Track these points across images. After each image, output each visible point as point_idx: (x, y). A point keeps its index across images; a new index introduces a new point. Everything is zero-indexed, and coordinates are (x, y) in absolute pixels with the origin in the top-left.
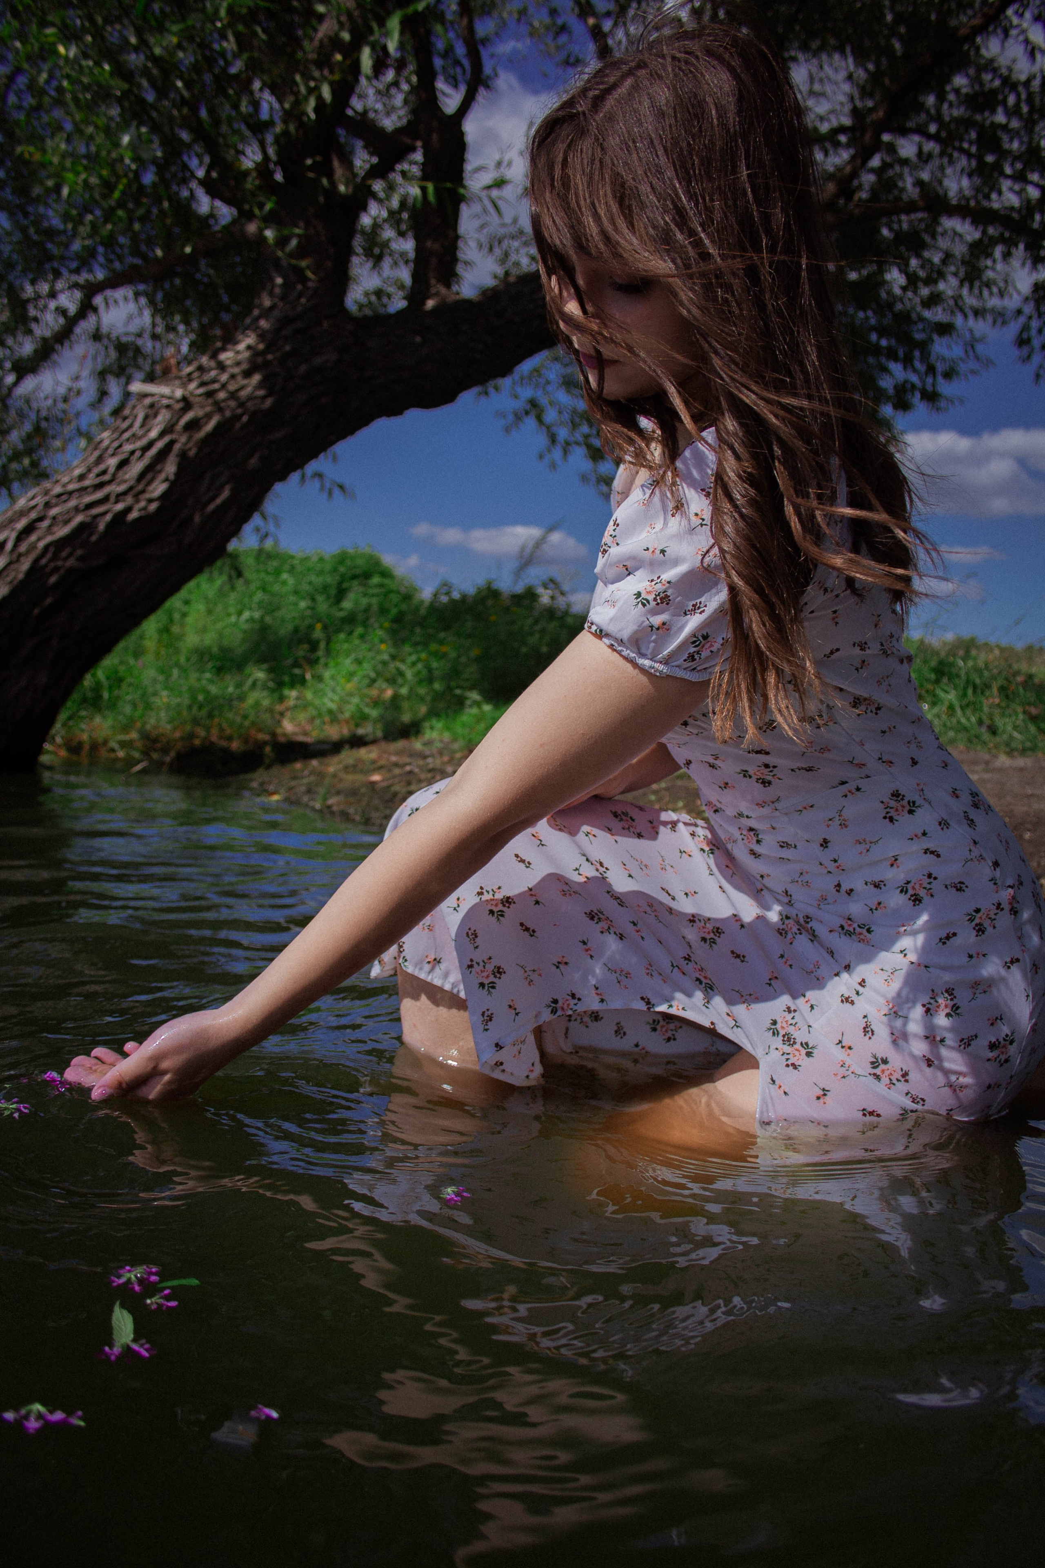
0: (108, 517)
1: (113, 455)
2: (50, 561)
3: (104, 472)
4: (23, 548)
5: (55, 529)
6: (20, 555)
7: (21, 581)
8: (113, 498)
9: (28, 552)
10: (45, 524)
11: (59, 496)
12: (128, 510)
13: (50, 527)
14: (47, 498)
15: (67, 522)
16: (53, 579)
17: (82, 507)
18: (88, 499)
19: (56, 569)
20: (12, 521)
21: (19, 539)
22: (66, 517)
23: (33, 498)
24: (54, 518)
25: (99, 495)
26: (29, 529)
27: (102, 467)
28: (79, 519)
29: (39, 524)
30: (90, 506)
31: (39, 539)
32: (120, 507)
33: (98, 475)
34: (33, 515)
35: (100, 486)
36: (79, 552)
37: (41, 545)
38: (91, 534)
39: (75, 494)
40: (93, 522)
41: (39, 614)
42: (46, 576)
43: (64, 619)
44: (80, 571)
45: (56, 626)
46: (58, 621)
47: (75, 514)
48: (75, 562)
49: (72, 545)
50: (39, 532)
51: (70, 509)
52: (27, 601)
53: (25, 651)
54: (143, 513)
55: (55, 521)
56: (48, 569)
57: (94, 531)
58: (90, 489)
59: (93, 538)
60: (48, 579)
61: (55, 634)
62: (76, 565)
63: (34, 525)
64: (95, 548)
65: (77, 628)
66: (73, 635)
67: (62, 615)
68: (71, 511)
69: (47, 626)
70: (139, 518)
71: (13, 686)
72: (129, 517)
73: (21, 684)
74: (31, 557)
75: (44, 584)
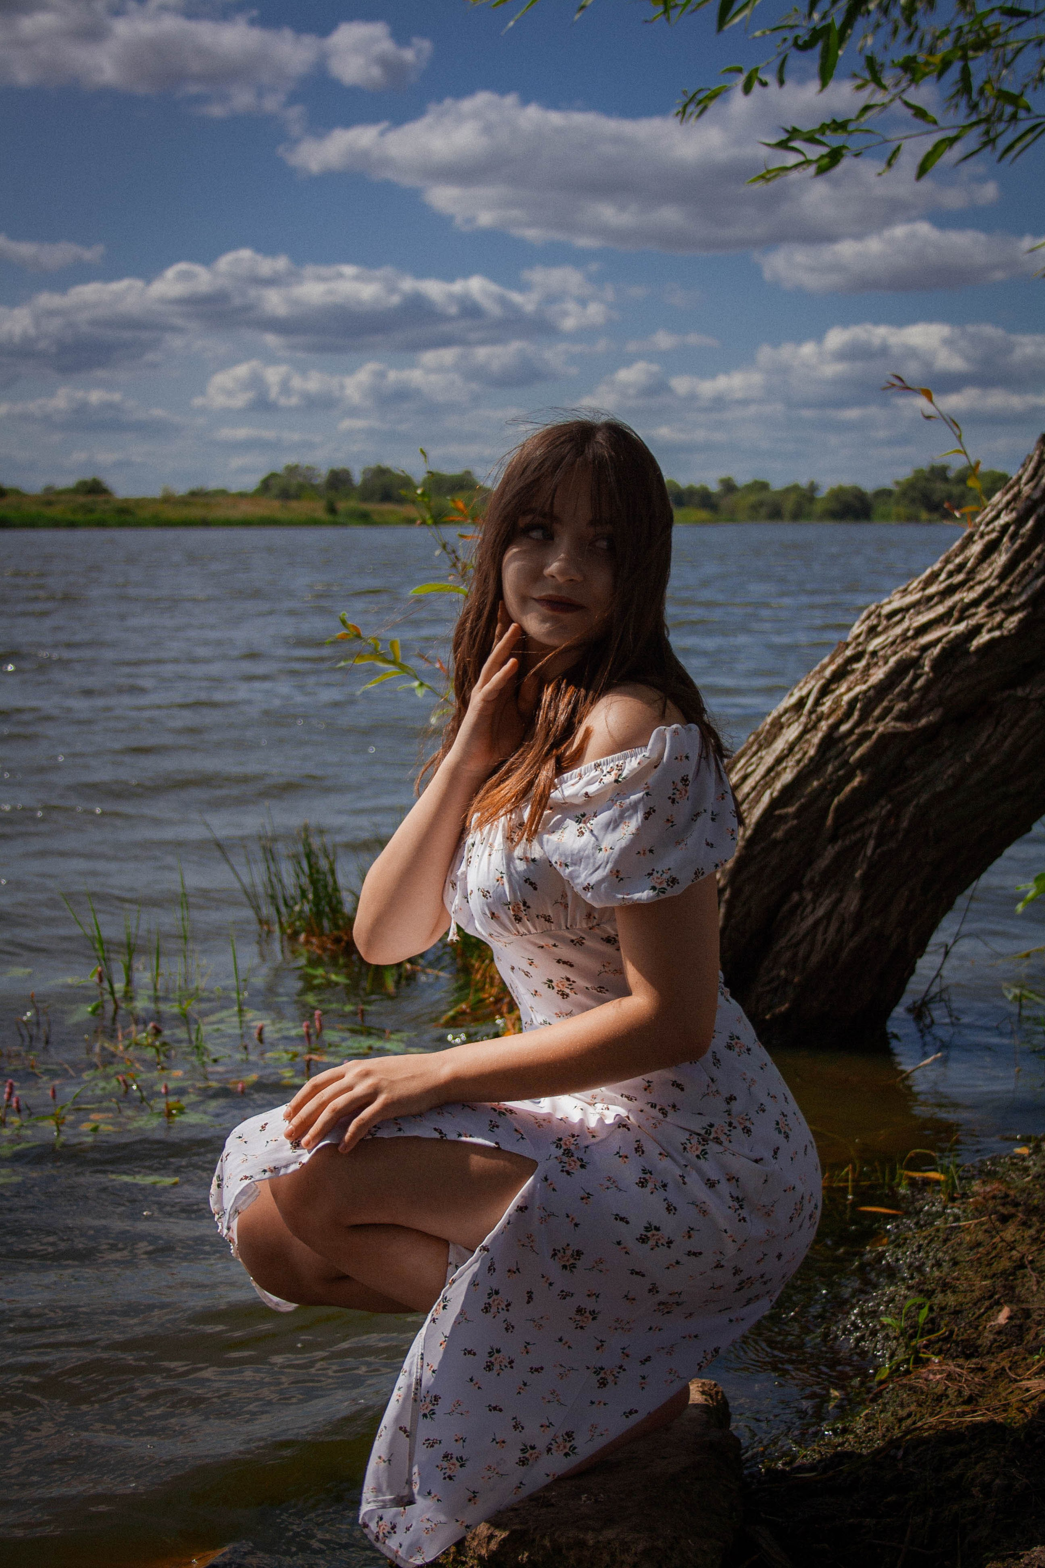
0: (936, 651)
2: (857, 725)
3: (961, 567)
4: (825, 708)
5: (870, 672)
6: (819, 718)
7: (811, 759)
8: (955, 615)
9: (829, 712)
10: (863, 663)
11: (891, 615)
12: (976, 631)
13: (868, 667)
16: (858, 754)
17: (910, 633)
18: (925, 617)
19: (866, 735)
21: (823, 693)
22: (889, 650)
24: (874, 654)
25: (942, 608)
26: (839, 675)
27: (961, 559)
29: (855, 666)
30: (923, 630)
32: (964, 626)
35: (948, 593)
36: (901, 706)
38: (916, 678)
39: (912, 611)
40: (919, 657)
41: (840, 805)
42: (849, 749)
43: (884, 812)
44: (905, 734)
45: (872, 821)
46: (872, 815)
47: (902, 645)
48: (892, 724)
49: (890, 697)
50: (851, 678)
51: (897, 637)
52: (823, 788)
53: (823, 863)
54: (997, 634)
55: (875, 660)
56: (854, 737)
57: (919, 672)
58: (936, 600)
59: (920, 683)
60: (852, 753)
61: (870, 834)
62: (894, 727)
63: (849, 668)
64: (922, 698)
65: (905, 824)
66: (900, 836)
67: (883, 802)
68: (898, 641)
69: (856, 823)
70: (992, 642)
71: (807, 916)
72: (975, 643)
73: (820, 912)
74: (831, 721)
75: (847, 762)
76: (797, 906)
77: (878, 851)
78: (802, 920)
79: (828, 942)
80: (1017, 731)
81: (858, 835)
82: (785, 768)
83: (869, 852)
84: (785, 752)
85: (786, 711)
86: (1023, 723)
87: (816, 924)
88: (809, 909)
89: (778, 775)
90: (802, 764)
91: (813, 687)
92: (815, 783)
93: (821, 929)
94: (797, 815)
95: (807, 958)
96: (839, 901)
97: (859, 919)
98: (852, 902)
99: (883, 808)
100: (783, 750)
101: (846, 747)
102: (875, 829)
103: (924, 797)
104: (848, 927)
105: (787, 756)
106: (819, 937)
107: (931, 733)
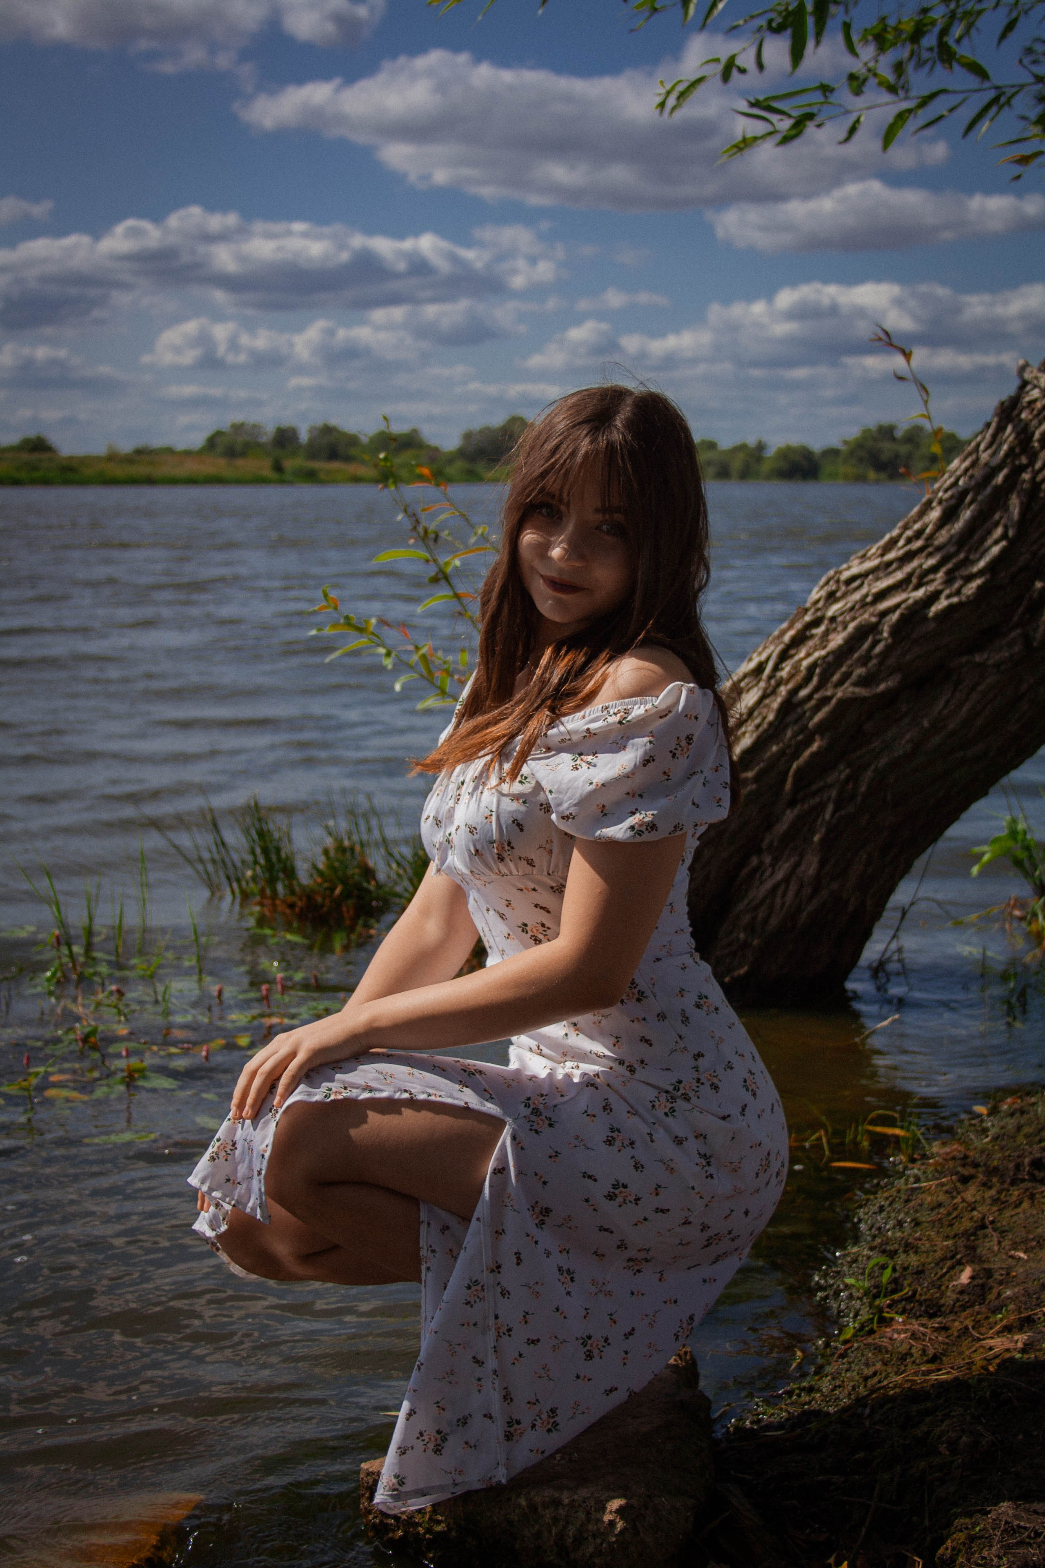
0: (895, 617)
1: (941, 501)
2: (816, 689)
3: (918, 534)
4: (784, 673)
5: (829, 638)
6: (777, 684)
7: (771, 724)
8: (914, 581)
9: (788, 678)
10: (822, 628)
11: (851, 581)
12: (934, 597)
13: (826, 633)
15: (846, 625)
16: (817, 718)
17: (869, 599)
18: (884, 583)
19: (826, 700)
21: (783, 657)
22: (848, 616)
24: (833, 619)
25: (901, 575)
26: (799, 640)
27: (921, 524)
28: (861, 619)
29: (815, 632)
30: (881, 596)
32: (921, 594)
33: (911, 540)
34: (810, 616)
35: (907, 558)
36: (860, 671)
37: (807, 664)
38: (875, 643)
39: (870, 577)
40: (878, 623)
41: (799, 770)
42: (808, 714)
43: (843, 776)
44: (864, 699)
45: (830, 786)
46: (830, 779)
47: (861, 611)
48: (851, 689)
49: (849, 662)
50: (811, 643)
51: (856, 603)
52: (782, 753)
53: (782, 827)
54: (955, 600)
55: (834, 625)
56: (812, 703)
57: (878, 637)
58: (894, 566)
59: (878, 649)
60: (811, 718)
61: (829, 799)
62: (853, 693)
63: (808, 633)
64: (881, 664)
65: (863, 789)
66: (859, 798)
67: (842, 767)
68: (857, 607)
69: (814, 787)
70: (950, 608)
71: (766, 880)
72: (934, 609)
73: (780, 875)
74: (790, 686)
75: (806, 727)
76: (755, 870)
77: (837, 815)
78: (761, 883)
79: (787, 904)
80: (975, 696)
81: (817, 799)
82: (744, 733)
83: (827, 816)
84: (746, 715)
85: (745, 676)
86: (981, 687)
87: (775, 888)
88: (768, 873)
89: (738, 739)
90: (761, 729)
91: (773, 652)
92: (774, 748)
93: (780, 892)
94: (757, 779)
95: (766, 920)
96: (797, 865)
97: (817, 883)
98: (811, 866)
99: (842, 772)
101: (805, 712)
102: (834, 793)
103: (883, 761)
104: (807, 891)
105: (746, 721)
106: (778, 901)
107: (889, 699)
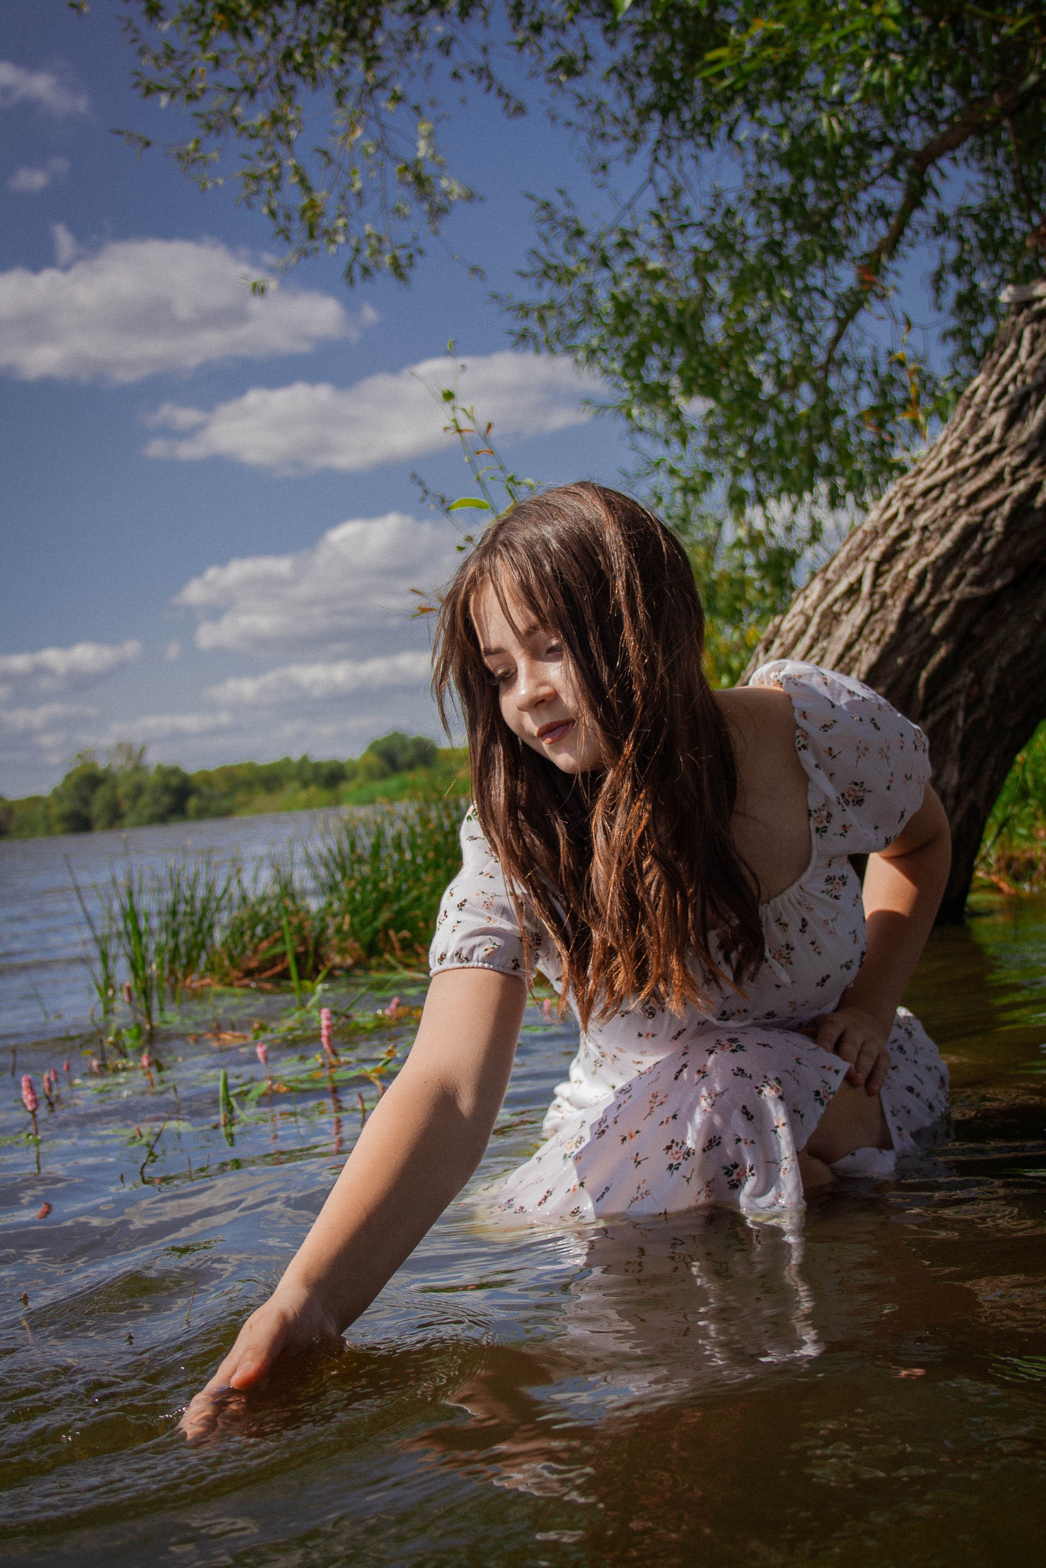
0: (1006, 508)
1: (995, 410)
2: (931, 595)
3: (987, 440)
4: (886, 586)
5: (929, 545)
6: (884, 598)
7: (892, 636)
8: (1007, 477)
9: (895, 590)
10: (914, 539)
11: (925, 493)
12: (1035, 489)
13: (920, 543)
14: (908, 501)
15: (944, 532)
16: (939, 624)
17: (962, 502)
18: (969, 488)
19: (942, 605)
20: (863, 548)
21: (878, 573)
22: (942, 523)
23: (889, 505)
24: (925, 528)
25: (987, 476)
26: (890, 555)
27: (982, 433)
28: (963, 519)
29: (904, 544)
30: (974, 498)
31: (908, 567)
32: (1021, 486)
33: (977, 448)
34: (893, 532)
35: (986, 461)
36: (972, 572)
37: (912, 574)
38: (985, 540)
39: (950, 485)
40: (984, 520)
41: (929, 677)
42: (928, 621)
43: (968, 680)
44: (983, 598)
45: (958, 692)
46: (956, 685)
47: (956, 515)
48: (968, 589)
49: (960, 564)
50: (906, 555)
51: (946, 509)
52: (908, 664)
55: (927, 534)
56: (929, 610)
57: (987, 534)
58: (971, 472)
59: (989, 546)
60: (933, 624)
61: (958, 705)
62: (971, 593)
63: (898, 548)
64: (992, 561)
65: (990, 690)
66: (987, 702)
67: (966, 671)
68: (949, 513)
69: (940, 697)
72: (1039, 501)
74: (904, 595)
75: (928, 633)
77: (970, 720)
81: (947, 707)
82: (860, 653)
83: (960, 723)
84: (854, 637)
85: (836, 601)
89: (856, 659)
90: (882, 643)
91: (864, 571)
92: (900, 661)
97: (957, 793)
98: (951, 776)
99: (965, 677)
100: (851, 636)
101: (924, 620)
102: (962, 699)
103: (1004, 660)
104: (949, 802)
105: (857, 640)
